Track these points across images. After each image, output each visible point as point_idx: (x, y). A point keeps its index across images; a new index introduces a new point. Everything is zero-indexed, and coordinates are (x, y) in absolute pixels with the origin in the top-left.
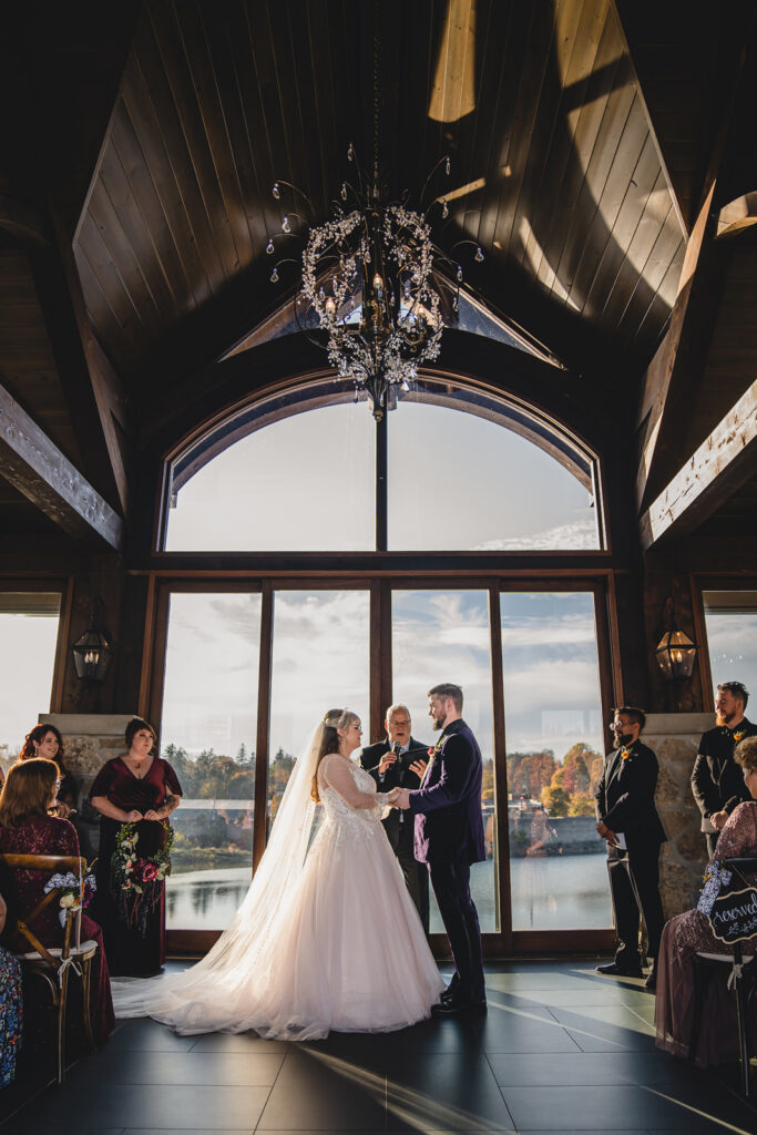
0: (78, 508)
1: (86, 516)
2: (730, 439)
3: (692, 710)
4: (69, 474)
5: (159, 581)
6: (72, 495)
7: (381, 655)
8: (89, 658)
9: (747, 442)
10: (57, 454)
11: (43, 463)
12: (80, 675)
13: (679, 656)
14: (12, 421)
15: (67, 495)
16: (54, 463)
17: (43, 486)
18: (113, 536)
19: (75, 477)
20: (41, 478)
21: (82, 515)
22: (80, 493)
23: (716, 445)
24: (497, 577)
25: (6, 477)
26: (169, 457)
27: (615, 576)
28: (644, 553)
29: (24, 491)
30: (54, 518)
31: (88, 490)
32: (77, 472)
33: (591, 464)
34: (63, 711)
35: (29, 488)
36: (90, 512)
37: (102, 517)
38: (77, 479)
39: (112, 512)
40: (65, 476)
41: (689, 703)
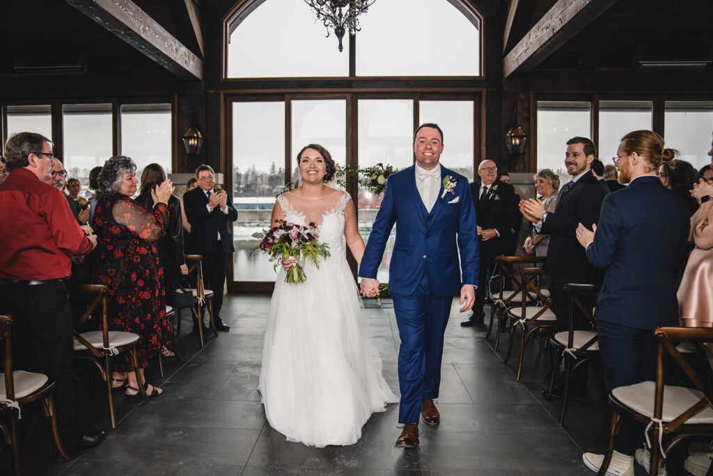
0: (179, 62)
1: (184, 65)
2: (547, 28)
3: (524, 171)
4: (173, 43)
5: (226, 96)
6: (175, 55)
7: (352, 137)
8: (192, 142)
9: (555, 32)
10: (166, 34)
11: (159, 41)
12: (188, 152)
13: (517, 141)
14: (141, 22)
15: (172, 56)
16: (164, 39)
17: (159, 53)
18: (198, 72)
19: (175, 43)
20: (159, 50)
21: (182, 65)
22: (179, 53)
23: (541, 29)
24: (418, 92)
25: (141, 51)
26: (226, 20)
27: (487, 92)
28: (504, 80)
29: (149, 56)
30: (166, 67)
31: (183, 49)
32: (177, 41)
33: (479, 21)
34: (179, 172)
35: (153, 55)
36: (186, 63)
37: (192, 63)
38: (177, 45)
39: (197, 58)
40: (171, 45)
41: (522, 166)
